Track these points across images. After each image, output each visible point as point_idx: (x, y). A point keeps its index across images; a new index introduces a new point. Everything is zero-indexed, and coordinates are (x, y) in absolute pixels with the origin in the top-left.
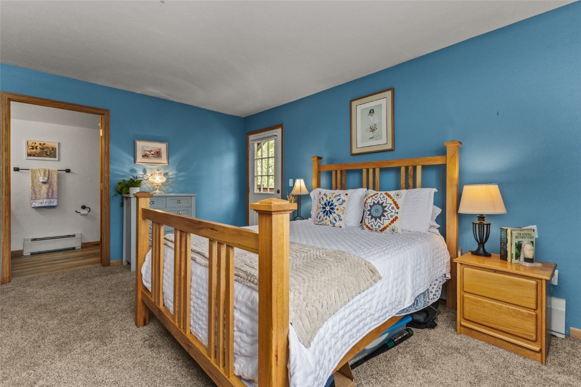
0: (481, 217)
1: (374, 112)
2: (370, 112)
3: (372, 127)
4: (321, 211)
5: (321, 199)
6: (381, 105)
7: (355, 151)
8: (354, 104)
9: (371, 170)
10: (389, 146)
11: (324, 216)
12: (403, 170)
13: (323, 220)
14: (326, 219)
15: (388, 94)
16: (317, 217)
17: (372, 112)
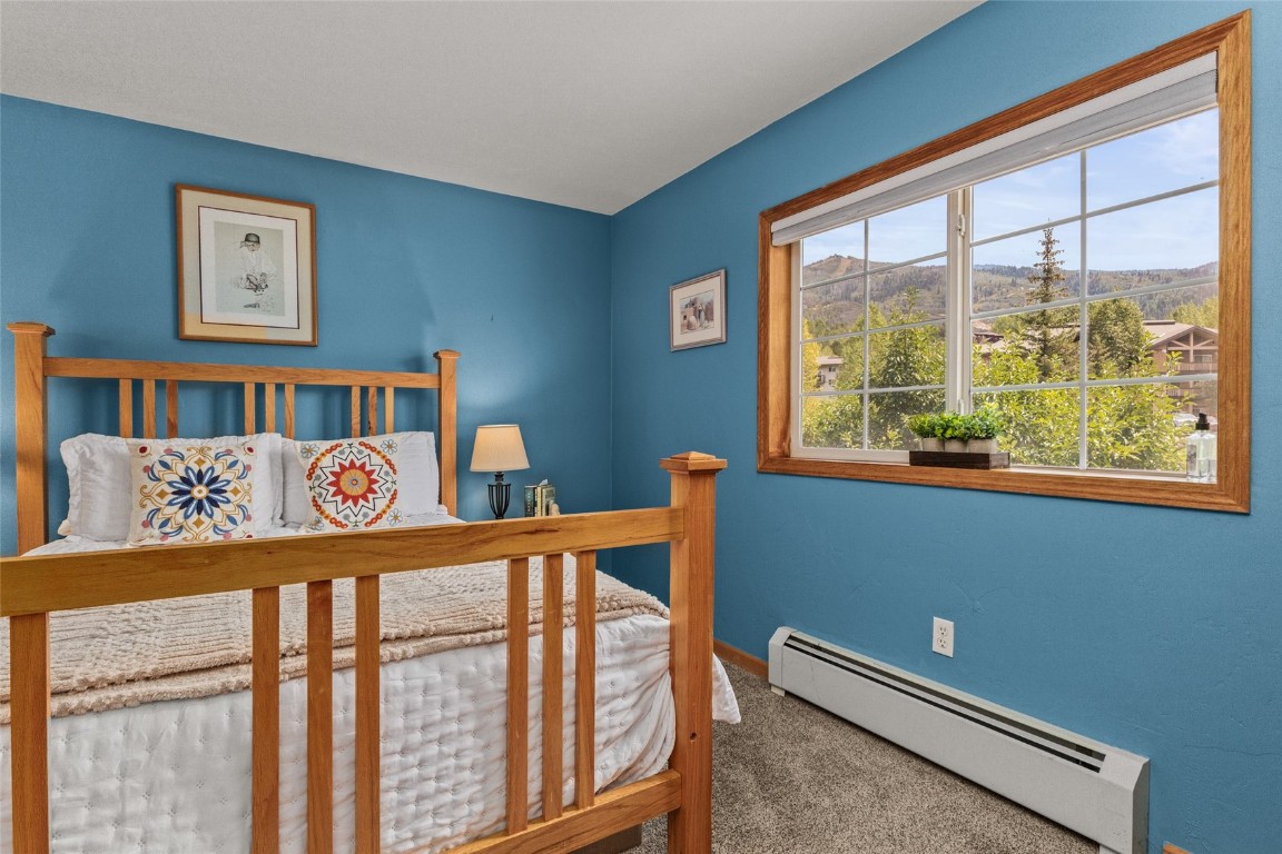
0: (499, 476)
1: (258, 242)
2: (247, 240)
3: (252, 279)
4: (170, 503)
5: (158, 469)
6: (279, 233)
7: (192, 328)
8: (189, 199)
9: (270, 391)
10: (305, 335)
11: (186, 517)
12: (356, 394)
13: (181, 528)
14: (198, 523)
15: (303, 214)
16: (147, 524)
17: (252, 239)
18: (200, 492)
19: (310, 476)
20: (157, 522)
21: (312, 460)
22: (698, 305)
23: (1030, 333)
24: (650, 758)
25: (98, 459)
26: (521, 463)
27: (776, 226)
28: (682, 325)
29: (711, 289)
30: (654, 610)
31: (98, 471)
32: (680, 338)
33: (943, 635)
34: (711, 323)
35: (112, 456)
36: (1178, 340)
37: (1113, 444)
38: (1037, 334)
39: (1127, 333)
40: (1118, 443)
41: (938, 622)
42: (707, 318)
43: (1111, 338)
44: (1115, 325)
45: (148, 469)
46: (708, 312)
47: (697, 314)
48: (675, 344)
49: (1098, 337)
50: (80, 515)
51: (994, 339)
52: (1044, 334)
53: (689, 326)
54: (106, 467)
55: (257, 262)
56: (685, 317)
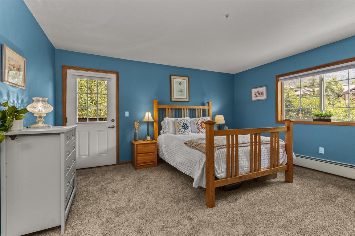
0: (219, 125)
3: (180, 90)
4: (182, 128)
5: (180, 123)
6: (184, 82)
7: (173, 100)
8: (172, 77)
9: (185, 109)
10: (187, 100)
11: (184, 130)
12: (197, 110)
13: (184, 132)
14: (186, 131)
15: (187, 78)
16: (179, 131)
17: (180, 84)
18: (186, 126)
19: (197, 124)
20: (181, 131)
21: (197, 122)
22: (259, 92)
23: (309, 90)
24: (284, 162)
25: (170, 121)
26: (224, 122)
27: (279, 79)
28: (255, 96)
29: (263, 89)
30: (282, 142)
31: (170, 123)
32: (254, 98)
33: (322, 150)
34: (263, 96)
35: (172, 121)
36: (354, 90)
37: (344, 118)
38: (311, 90)
39: (338, 88)
40: (345, 118)
41: (320, 148)
42: (261, 95)
43: (333, 90)
44: (334, 86)
45: (178, 123)
46: (262, 94)
47: (259, 94)
48: (253, 99)
49: (328, 90)
50: (168, 130)
51: (296, 91)
52: (314, 90)
53: (257, 96)
54: (171, 122)
55: (181, 87)
56: (256, 95)
